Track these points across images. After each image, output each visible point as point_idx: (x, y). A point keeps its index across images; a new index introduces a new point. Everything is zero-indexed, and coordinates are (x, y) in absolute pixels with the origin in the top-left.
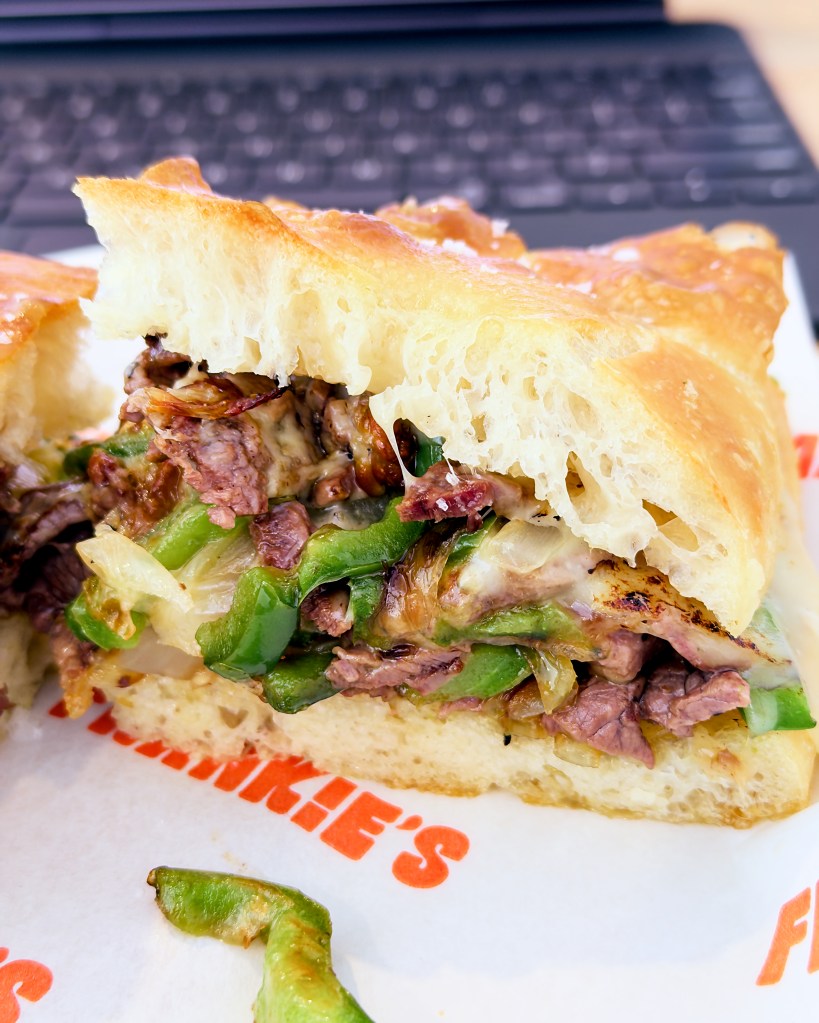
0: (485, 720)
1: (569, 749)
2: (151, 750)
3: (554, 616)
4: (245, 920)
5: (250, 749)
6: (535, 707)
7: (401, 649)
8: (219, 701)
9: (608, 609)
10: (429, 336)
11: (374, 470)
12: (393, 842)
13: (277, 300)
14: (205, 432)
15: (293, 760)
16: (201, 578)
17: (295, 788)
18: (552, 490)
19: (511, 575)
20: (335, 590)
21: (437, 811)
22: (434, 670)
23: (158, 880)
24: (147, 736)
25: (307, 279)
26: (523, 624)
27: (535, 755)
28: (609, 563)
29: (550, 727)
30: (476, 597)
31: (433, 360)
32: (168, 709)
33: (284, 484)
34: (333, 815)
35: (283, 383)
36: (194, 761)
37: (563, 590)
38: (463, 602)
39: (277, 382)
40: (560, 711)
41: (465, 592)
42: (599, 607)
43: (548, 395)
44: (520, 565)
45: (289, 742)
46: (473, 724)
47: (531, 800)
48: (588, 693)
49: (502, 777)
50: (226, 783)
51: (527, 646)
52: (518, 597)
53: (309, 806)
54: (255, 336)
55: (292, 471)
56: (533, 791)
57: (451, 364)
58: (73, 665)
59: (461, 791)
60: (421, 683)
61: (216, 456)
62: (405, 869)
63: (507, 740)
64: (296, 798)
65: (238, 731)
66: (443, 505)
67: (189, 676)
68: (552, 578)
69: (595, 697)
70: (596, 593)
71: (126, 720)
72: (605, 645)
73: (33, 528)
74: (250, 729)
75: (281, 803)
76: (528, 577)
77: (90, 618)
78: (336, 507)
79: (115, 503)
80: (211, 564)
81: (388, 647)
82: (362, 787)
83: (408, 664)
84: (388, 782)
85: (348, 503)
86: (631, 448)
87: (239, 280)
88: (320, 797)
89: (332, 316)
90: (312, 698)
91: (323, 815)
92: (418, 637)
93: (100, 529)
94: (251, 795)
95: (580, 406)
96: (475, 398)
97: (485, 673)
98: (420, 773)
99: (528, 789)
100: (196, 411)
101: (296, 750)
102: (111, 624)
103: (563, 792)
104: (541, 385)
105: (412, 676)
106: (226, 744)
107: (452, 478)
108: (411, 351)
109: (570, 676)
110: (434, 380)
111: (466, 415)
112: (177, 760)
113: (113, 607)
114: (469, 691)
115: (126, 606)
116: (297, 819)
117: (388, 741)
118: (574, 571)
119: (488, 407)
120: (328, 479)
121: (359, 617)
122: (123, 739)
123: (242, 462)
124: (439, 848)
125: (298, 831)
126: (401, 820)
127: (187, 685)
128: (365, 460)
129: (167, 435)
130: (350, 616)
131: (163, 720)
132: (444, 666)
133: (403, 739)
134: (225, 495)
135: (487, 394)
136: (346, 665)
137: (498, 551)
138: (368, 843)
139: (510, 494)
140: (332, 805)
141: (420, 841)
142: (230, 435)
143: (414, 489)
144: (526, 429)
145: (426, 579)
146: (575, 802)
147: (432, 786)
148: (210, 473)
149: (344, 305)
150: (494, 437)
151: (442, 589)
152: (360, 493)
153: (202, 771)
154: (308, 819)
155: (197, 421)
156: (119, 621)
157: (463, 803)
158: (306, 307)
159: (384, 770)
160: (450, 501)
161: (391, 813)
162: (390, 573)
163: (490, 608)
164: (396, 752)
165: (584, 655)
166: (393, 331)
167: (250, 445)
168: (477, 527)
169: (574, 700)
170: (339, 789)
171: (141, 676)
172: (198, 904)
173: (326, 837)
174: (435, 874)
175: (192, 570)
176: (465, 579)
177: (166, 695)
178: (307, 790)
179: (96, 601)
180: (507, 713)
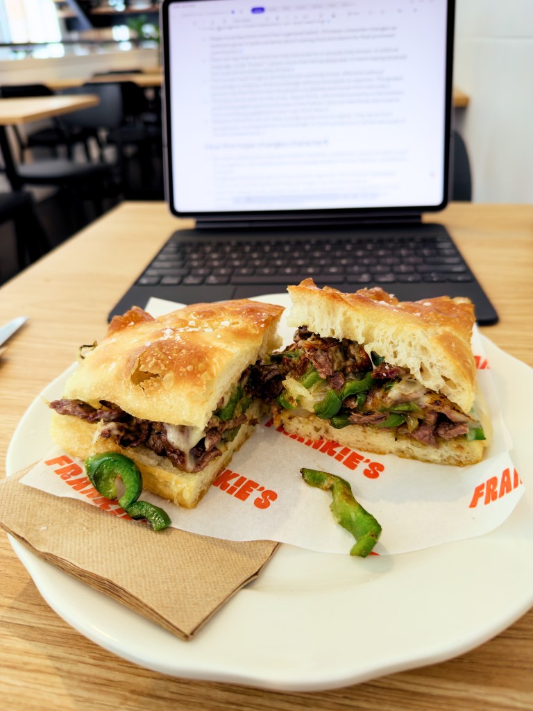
0: (390, 434)
1: (415, 443)
2: (294, 437)
3: (414, 406)
4: (326, 483)
5: (322, 438)
6: (405, 431)
7: (369, 413)
8: (315, 425)
9: (429, 405)
10: (381, 330)
11: (361, 363)
12: (362, 466)
13: (339, 318)
14: (319, 353)
15: (333, 442)
16: (314, 392)
17: (335, 449)
18: (415, 372)
19: (403, 394)
20: (353, 396)
21: (374, 458)
22: (378, 419)
23: (303, 471)
24: (293, 433)
25: (348, 313)
26: (406, 408)
27: (404, 444)
28: (430, 392)
29: (409, 437)
30: (392, 400)
31: (383, 336)
32: (300, 426)
33: (338, 367)
34: (345, 458)
35: (341, 341)
36: (306, 441)
37: (417, 399)
38: (389, 401)
39: (339, 340)
40: (413, 432)
41: (389, 398)
42: (427, 404)
43: (415, 346)
44: (406, 391)
45: (333, 437)
46: (386, 435)
47: (400, 457)
48: (422, 428)
49: (393, 450)
50: (316, 447)
51: (405, 414)
52: (404, 400)
53: (339, 454)
54: (333, 328)
55: (340, 364)
56: (402, 454)
57: (388, 337)
58: (276, 413)
59: (382, 453)
60: (374, 422)
61: (321, 359)
62: (366, 473)
63: (396, 440)
64: (335, 452)
65: (319, 433)
66: (385, 375)
67: (308, 418)
68: (414, 396)
69: (423, 429)
70: (426, 401)
71: (287, 428)
72: (428, 415)
73: (266, 376)
74: (322, 432)
75: (331, 453)
76: (408, 395)
77: (284, 401)
78: (351, 374)
79: (290, 370)
80: (317, 388)
81: (366, 412)
82: (353, 450)
83: (371, 417)
84: (360, 449)
85: (354, 373)
86: (439, 361)
87: (329, 313)
88: (341, 452)
89: (355, 323)
90: (345, 425)
91: (343, 457)
92: (375, 410)
93: (287, 377)
94: (323, 450)
95: (424, 349)
96: (394, 346)
97: (392, 421)
98: (369, 447)
99: (400, 454)
100: (317, 347)
101: (335, 439)
102: (290, 403)
103: (410, 455)
104: (413, 343)
105: (372, 421)
106: (315, 436)
107: (387, 367)
108: (376, 333)
109: (417, 423)
110: (383, 341)
111: (392, 351)
112: (301, 440)
113: (291, 398)
114: (387, 426)
115: (295, 398)
116: (336, 458)
117: (361, 438)
118: (420, 394)
119: (398, 349)
120: (349, 366)
121: (359, 404)
122: (286, 433)
123: (328, 361)
124: (376, 468)
125: (336, 461)
126: (364, 460)
127: (307, 420)
128: (359, 361)
129: (309, 353)
130: (357, 403)
131: (298, 429)
132: (381, 418)
133: (365, 438)
134: (324, 370)
135: (398, 345)
136: (355, 417)
137: (399, 388)
138: (356, 466)
139: (403, 372)
140: (345, 455)
141: (370, 466)
142: (325, 354)
143: (376, 370)
144: (409, 355)
145: (378, 395)
146: (414, 458)
147: (372, 451)
148: (319, 364)
149: (359, 321)
150: (400, 357)
151: (383, 397)
152: (357, 370)
153: (309, 443)
154: (339, 458)
155: (317, 350)
156: (293, 402)
157: (381, 456)
158: (347, 320)
159: (359, 446)
160: (386, 373)
161: (361, 458)
162: (368, 393)
163: (396, 403)
164: (363, 441)
165: (421, 417)
166: (371, 328)
167: (330, 357)
168: (393, 381)
169: (417, 429)
170: (346, 451)
171: (294, 417)
172: (314, 478)
173: (344, 463)
174: (375, 475)
175: (312, 389)
176: (389, 395)
177: (300, 422)
178: (338, 450)
179: (286, 396)
180: (397, 432)
